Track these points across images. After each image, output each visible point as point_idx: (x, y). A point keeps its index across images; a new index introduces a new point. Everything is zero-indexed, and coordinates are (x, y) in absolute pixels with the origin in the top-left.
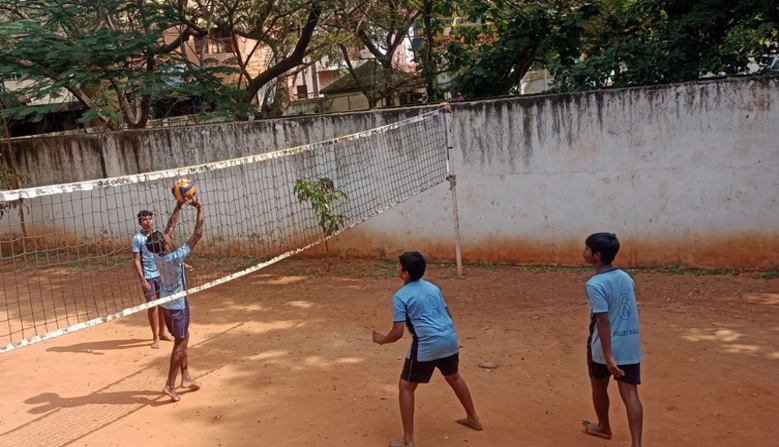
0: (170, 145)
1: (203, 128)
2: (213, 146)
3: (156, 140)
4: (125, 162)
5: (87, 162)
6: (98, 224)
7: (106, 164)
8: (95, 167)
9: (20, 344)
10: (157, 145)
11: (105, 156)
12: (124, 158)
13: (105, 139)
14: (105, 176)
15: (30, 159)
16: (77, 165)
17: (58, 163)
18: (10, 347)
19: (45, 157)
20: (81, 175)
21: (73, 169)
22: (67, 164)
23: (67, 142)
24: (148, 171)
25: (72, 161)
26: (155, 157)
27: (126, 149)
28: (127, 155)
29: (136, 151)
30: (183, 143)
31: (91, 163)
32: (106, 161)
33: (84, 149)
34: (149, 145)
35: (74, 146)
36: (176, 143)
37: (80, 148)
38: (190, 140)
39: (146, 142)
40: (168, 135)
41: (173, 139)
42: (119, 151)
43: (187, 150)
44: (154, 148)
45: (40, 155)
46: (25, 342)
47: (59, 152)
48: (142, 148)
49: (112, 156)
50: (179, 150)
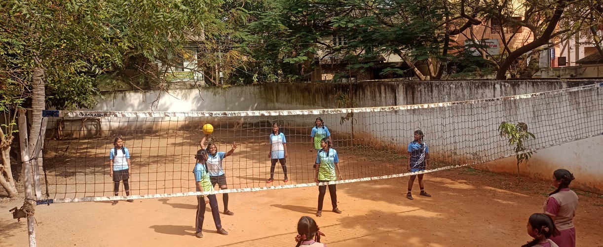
0: (432, 92)
1: (451, 83)
2: (456, 95)
3: (425, 88)
4: (407, 100)
5: (388, 98)
7: (397, 100)
8: (392, 101)
10: (425, 91)
11: (397, 95)
12: (407, 97)
13: (398, 85)
14: (396, 105)
15: (361, 93)
16: (383, 99)
17: (374, 97)
19: (368, 93)
20: (384, 103)
21: (381, 101)
22: (378, 98)
23: (380, 86)
25: (380, 96)
26: (423, 98)
27: (408, 92)
29: (413, 93)
30: (439, 92)
31: (390, 98)
32: (397, 98)
33: (387, 90)
34: (421, 91)
35: (383, 88)
36: (435, 91)
37: (385, 89)
38: (444, 89)
39: (419, 89)
40: (432, 86)
41: (434, 88)
42: (405, 93)
43: (441, 96)
44: (423, 93)
45: (366, 92)
47: (375, 91)
48: (416, 92)
49: (401, 96)
50: (436, 95)
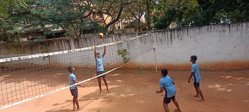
0: (87, 41)
1: (95, 37)
2: (97, 41)
3: (83, 40)
4: (76, 45)
5: (66, 46)
6: (68, 62)
7: (71, 46)
8: (68, 47)
9: (49, 93)
10: (83, 41)
11: (70, 44)
12: (75, 44)
13: (70, 40)
14: (71, 49)
15: (51, 45)
16: (63, 46)
17: (58, 46)
18: (46, 94)
19: (55, 44)
20: (64, 49)
21: (62, 47)
22: (61, 46)
23: (61, 40)
24: (81, 48)
25: (62, 45)
26: (83, 44)
27: (76, 42)
28: (76, 44)
29: (78, 43)
31: (67, 46)
32: (71, 45)
33: (65, 42)
34: (81, 41)
35: (63, 41)
36: (88, 41)
37: (64, 42)
38: (92, 40)
39: (81, 40)
41: (87, 40)
42: (74, 43)
43: (91, 42)
44: (83, 42)
45: (54, 44)
46: (50, 93)
47: (59, 43)
48: (80, 42)
49: (72, 44)
50: (89, 42)
